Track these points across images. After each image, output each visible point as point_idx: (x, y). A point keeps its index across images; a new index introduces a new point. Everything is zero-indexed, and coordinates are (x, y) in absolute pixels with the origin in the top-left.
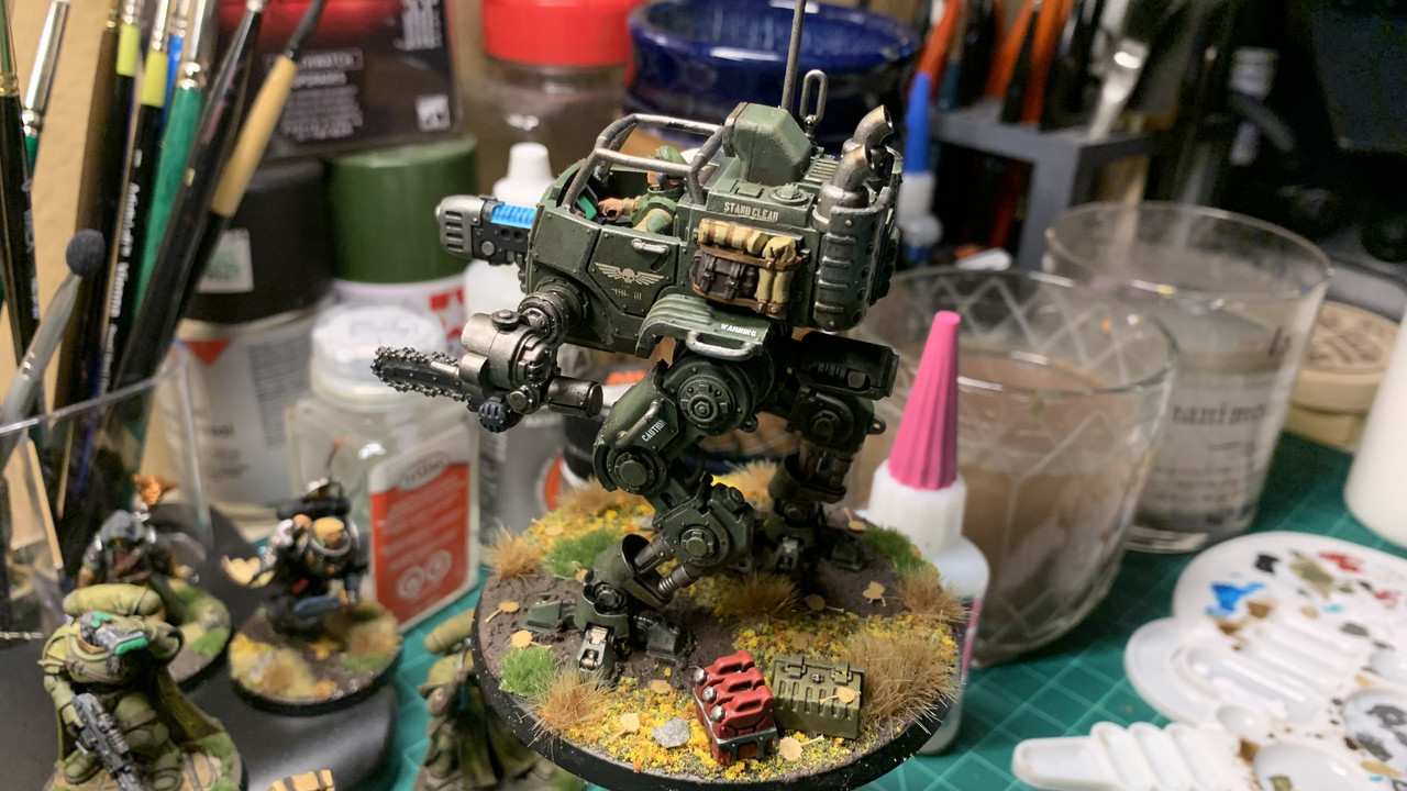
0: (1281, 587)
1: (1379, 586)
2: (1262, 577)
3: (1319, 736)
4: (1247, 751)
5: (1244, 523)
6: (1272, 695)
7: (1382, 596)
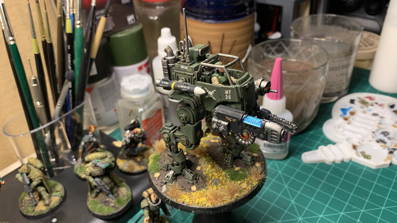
0: (357, 107)
1: (380, 103)
2: (352, 105)
3: (370, 141)
4: (354, 147)
5: (346, 92)
6: (358, 133)
7: (381, 105)
